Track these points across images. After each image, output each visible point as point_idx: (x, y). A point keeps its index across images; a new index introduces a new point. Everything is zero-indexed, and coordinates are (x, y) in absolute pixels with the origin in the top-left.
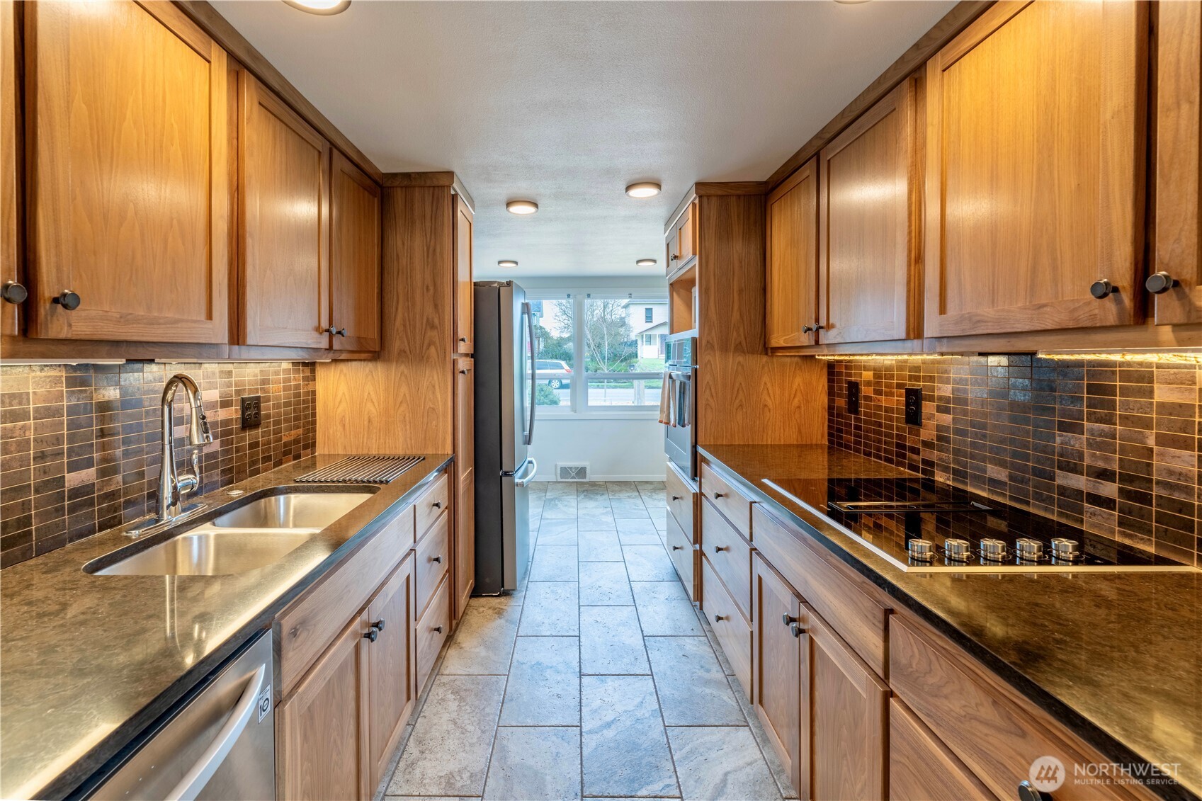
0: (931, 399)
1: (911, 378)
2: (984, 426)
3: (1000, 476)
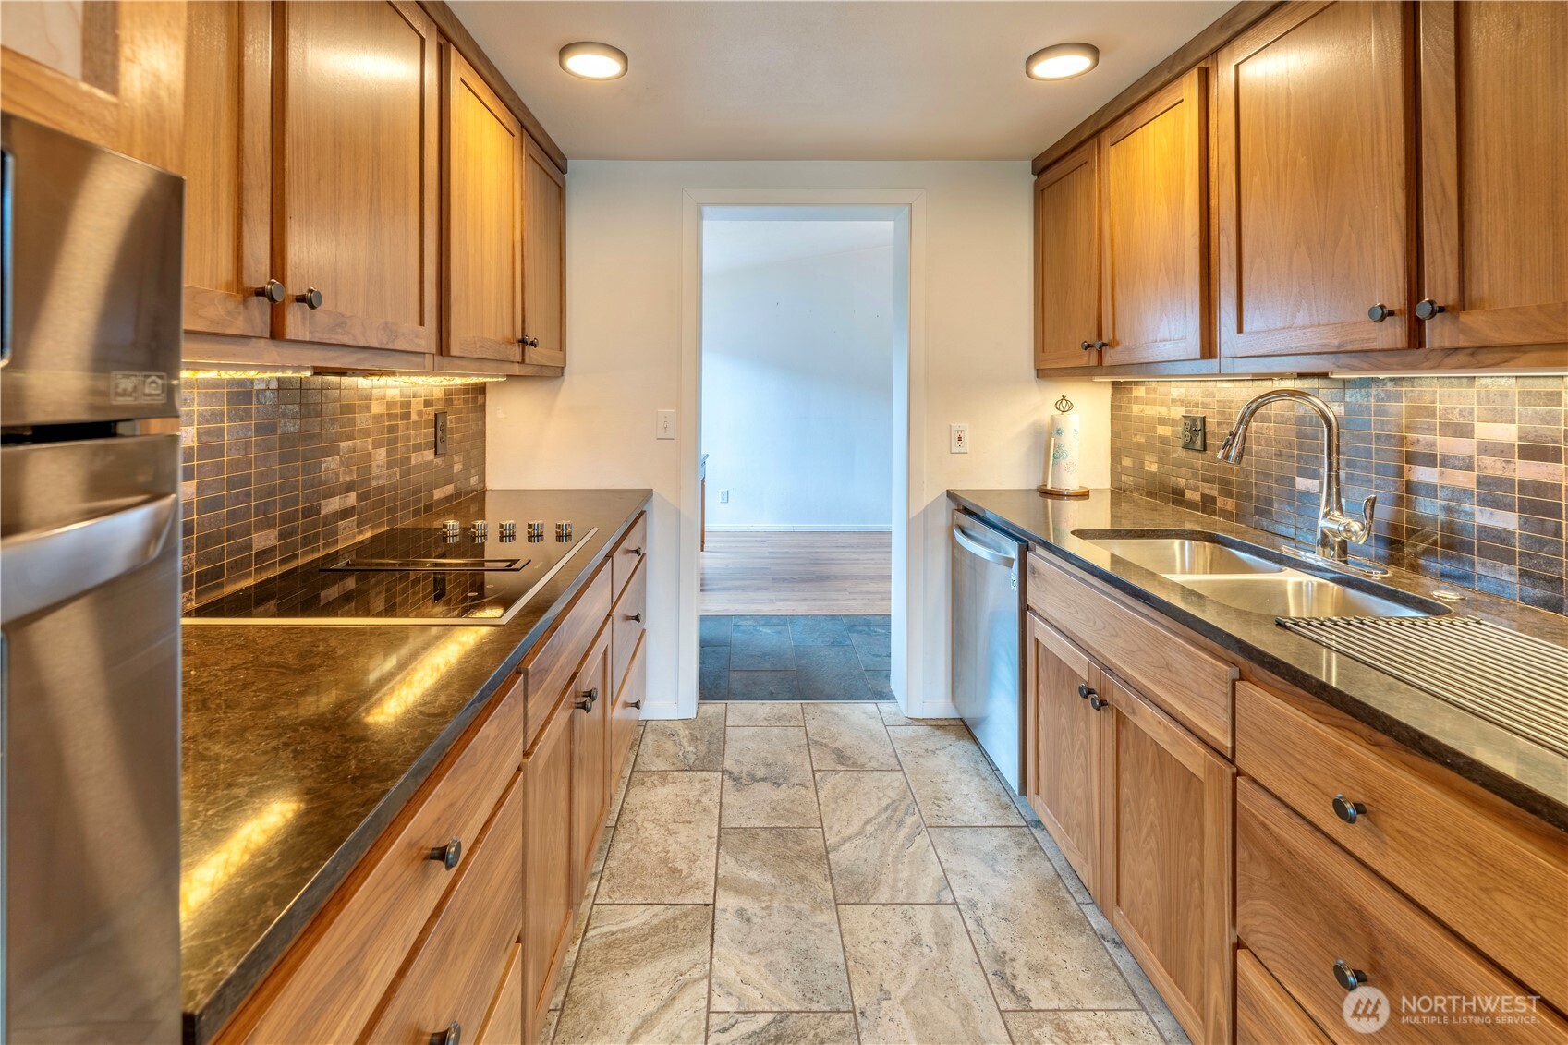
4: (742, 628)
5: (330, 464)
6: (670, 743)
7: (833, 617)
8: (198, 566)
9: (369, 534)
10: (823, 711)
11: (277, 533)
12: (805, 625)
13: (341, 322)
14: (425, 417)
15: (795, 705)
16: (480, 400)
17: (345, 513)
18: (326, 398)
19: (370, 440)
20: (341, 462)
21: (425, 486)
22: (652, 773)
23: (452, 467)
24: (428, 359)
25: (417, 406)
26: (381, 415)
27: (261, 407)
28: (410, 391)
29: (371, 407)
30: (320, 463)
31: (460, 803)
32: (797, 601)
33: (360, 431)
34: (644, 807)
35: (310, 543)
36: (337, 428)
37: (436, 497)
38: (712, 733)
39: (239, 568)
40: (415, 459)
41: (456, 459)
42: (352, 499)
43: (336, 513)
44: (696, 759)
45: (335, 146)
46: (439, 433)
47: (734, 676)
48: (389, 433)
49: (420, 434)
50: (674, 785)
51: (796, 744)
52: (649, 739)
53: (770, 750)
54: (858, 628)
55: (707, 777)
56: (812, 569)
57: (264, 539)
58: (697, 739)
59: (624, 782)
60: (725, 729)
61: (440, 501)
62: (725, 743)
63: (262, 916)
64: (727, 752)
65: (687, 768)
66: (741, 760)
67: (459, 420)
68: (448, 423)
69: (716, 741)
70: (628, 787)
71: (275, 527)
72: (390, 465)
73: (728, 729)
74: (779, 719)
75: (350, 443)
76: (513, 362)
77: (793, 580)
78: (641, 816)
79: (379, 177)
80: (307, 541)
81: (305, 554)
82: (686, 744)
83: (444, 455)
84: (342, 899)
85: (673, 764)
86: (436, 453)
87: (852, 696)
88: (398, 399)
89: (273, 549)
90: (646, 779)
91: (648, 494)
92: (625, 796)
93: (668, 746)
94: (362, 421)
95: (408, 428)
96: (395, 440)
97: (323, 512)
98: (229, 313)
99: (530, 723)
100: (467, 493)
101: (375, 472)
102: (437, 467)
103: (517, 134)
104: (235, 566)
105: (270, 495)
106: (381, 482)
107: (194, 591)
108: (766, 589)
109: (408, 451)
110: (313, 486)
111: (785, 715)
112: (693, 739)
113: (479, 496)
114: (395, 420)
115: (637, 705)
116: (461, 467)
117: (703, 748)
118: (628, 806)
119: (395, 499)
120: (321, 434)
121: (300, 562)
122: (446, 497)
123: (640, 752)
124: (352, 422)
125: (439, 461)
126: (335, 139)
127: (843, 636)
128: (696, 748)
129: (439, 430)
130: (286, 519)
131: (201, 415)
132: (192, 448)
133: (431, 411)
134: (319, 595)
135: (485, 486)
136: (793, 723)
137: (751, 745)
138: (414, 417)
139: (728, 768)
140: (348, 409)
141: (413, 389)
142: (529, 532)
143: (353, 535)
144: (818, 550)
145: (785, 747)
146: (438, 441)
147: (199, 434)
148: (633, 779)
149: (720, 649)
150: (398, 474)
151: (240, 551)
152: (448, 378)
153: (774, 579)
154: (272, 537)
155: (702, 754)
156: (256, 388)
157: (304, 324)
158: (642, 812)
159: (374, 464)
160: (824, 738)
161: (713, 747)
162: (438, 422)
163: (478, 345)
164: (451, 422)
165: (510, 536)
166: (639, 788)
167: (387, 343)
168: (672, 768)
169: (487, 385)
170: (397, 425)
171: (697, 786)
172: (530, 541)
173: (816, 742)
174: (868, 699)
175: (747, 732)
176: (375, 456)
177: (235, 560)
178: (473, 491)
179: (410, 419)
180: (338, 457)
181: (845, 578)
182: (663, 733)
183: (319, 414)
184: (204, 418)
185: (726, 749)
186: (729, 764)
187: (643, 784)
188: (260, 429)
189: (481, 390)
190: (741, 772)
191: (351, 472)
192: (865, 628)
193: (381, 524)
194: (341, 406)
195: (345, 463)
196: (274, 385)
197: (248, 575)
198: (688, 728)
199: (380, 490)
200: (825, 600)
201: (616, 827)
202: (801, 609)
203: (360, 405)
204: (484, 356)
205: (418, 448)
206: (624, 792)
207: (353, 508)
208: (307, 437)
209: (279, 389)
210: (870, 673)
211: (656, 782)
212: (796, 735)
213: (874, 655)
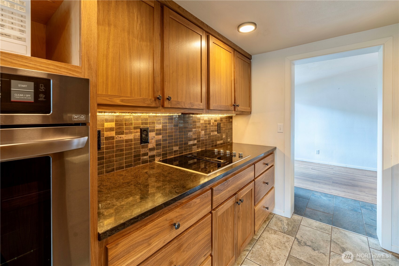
0: (153, 131)
1: (142, 124)
2: (172, 136)
3: (177, 149)
4: (315, 195)
5: (190, 134)
6: (280, 223)
7: (355, 200)
8: (162, 152)
9: (200, 150)
10: (341, 232)
11: (178, 147)
12: (341, 200)
13: (178, 103)
14: (215, 124)
15: (329, 227)
16: (231, 120)
17: (194, 145)
18: (189, 119)
19: (200, 129)
20: (193, 133)
21: (215, 140)
22: (272, 229)
23: (222, 136)
24: (204, 111)
25: (212, 121)
26: (203, 123)
27: (175, 121)
28: (210, 118)
29: (200, 121)
30: (188, 133)
31: (185, 215)
32: (340, 191)
33: (197, 127)
34: (267, 238)
35: (186, 150)
36: (192, 126)
37: (218, 143)
38: (295, 225)
39: (171, 153)
40: (212, 134)
41: (223, 134)
42: (196, 142)
43: (192, 144)
44: (287, 231)
45: (177, 65)
46: (219, 128)
47: (307, 209)
48: (205, 127)
49: (213, 128)
50: (278, 235)
51: (326, 239)
52: (274, 219)
53: (314, 238)
54: (367, 207)
55: (289, 238)
56: (351, 181)
57: (176, 148)
58: (289, 225)
59: (263, 229)
60: (300, 225)
61: (219, 144)
62: (298, 229)
63: (120, 221)
64: (298, 232)
65: (284, 232)
66: (303, 237)
67: (224, 125)
68: (221, 126)
69: (295, 228)
70: (264, 230)
71: (178, 146)
72: (205, 135)
73: (301, 225)
74: (321, 229)
75: (195, 129)
76: (232, 111)
77: (341, 184)
78: (265, 240)
79: (189, 70)
80: (185, 150)
81: (185, 152)
82: (285, 225)
83: (220, 133)
84: (145, 225)
85: (279, 229)
86: (218, 133)
87: (356, 231)
88: (207, 120)
89: (177, 151)
90: (270, 230)
91: (275, 148)
92: (262, 233)
93: (279, 223)
94: (198, 124)
95: (210, 126)
96: (207, 129)
97: (189, 144)
98: (151, 102)
99: (214, 203)
100: (227, 143)
101: (201, 136)
102: (218, 136)
103: (233, 52)
104: (170, 153)
105: (177, 139)
106: (203, 139)
107: (162, 157)
108: (329, 185)
109: (210, 132)
110: (186, 138)
111: (324, 228)
112: (288, 224)
113: (231, 144)
114: (206, 124)
115: (267, 208)
116: (225, 136)
117: (290, 228)
118: (263, 236)
119: (207, 142)
120: (188, 127)
121: (184, 154)
122: (221, 143)
123: (270, 222)
124: (196, 125)
125: (218, 135)
126: (177, 63)
127: (358, 209)
128: (288, 227)
129: (218, 127)
130: (180, 145)
131: (163, 122)
132: (161, 129)
133: (216, 123)
134: (188, 162)
135: (232, 142)
136: (326, 232)
137: (308, 234)
138: (212, 124)
139: (297, 237)
140: (194, 122)
141: (211, 117)
142: (239, 155)
143: (196, 150)
144: (355, 175)
145: (321, 239)
146: (218, 130)
147: (162, 126)
148: (266, 229)
149: (305, 200)
150: (207, 137)
151: (171, 150)
152: (217, 115)
153: (332, 182)
154: (177, 148)
155: (290, 230)
156: (174, 117)
157: (169, 104)
158: (266, 239)
159: (201, 134)
160: (339, 242)
161: (294, 229)
162: (219, 125)
163: (219, 107)
164: (222, 125)
165: (234, 156)
166: (267, 232)
167: (191, 107)
168: (278, 230)
169: (233, 116)
170: (207, 126)
171: (285, 239)
172: (239, 158)
173: (334, 242)
174: (363, 235)
175: (307, 228)
176: (201, 132)
177: (170, 152)
178: (229, 143)
179: (210, 124)
180: (192, 132)
181: (366, 188)
182: (279, 219)
183: (188, 123)
184: (163, 123)
185: (298, 231)
186: (297, 236)
187: (269, 231)
188: (175, 126)
189: (231, 117)
190: (302, 241)
191: (195, 136)
192: (370, 208)
193: (203, 148)
194: (193, 121)
195: (194, 134)
196: (178, 116)
197: (172, 155)
198: (287, 220)
199: (203, 140)
200: (353, 194)
201: (257, 240)
202: (342, 194)
203: (197, 121)
204: (221, 109)
205: (213, 131)
206: (262, 232)
207: (196, 144)
208: (185, 128)
209: (179, 117)
210: (367, 225)
211: (273, 232)
212: (327, 237)
213: (371, 219)
